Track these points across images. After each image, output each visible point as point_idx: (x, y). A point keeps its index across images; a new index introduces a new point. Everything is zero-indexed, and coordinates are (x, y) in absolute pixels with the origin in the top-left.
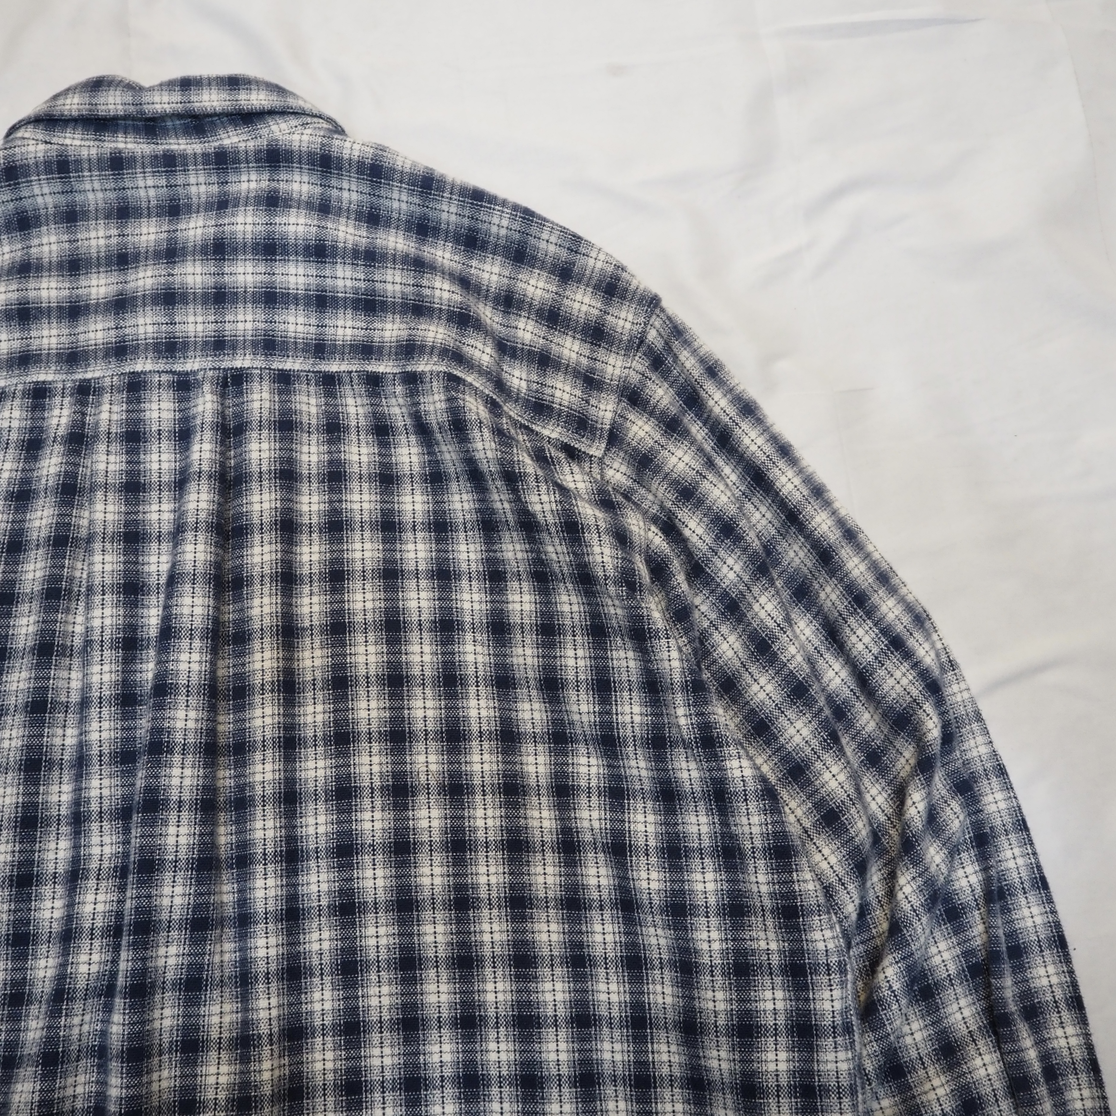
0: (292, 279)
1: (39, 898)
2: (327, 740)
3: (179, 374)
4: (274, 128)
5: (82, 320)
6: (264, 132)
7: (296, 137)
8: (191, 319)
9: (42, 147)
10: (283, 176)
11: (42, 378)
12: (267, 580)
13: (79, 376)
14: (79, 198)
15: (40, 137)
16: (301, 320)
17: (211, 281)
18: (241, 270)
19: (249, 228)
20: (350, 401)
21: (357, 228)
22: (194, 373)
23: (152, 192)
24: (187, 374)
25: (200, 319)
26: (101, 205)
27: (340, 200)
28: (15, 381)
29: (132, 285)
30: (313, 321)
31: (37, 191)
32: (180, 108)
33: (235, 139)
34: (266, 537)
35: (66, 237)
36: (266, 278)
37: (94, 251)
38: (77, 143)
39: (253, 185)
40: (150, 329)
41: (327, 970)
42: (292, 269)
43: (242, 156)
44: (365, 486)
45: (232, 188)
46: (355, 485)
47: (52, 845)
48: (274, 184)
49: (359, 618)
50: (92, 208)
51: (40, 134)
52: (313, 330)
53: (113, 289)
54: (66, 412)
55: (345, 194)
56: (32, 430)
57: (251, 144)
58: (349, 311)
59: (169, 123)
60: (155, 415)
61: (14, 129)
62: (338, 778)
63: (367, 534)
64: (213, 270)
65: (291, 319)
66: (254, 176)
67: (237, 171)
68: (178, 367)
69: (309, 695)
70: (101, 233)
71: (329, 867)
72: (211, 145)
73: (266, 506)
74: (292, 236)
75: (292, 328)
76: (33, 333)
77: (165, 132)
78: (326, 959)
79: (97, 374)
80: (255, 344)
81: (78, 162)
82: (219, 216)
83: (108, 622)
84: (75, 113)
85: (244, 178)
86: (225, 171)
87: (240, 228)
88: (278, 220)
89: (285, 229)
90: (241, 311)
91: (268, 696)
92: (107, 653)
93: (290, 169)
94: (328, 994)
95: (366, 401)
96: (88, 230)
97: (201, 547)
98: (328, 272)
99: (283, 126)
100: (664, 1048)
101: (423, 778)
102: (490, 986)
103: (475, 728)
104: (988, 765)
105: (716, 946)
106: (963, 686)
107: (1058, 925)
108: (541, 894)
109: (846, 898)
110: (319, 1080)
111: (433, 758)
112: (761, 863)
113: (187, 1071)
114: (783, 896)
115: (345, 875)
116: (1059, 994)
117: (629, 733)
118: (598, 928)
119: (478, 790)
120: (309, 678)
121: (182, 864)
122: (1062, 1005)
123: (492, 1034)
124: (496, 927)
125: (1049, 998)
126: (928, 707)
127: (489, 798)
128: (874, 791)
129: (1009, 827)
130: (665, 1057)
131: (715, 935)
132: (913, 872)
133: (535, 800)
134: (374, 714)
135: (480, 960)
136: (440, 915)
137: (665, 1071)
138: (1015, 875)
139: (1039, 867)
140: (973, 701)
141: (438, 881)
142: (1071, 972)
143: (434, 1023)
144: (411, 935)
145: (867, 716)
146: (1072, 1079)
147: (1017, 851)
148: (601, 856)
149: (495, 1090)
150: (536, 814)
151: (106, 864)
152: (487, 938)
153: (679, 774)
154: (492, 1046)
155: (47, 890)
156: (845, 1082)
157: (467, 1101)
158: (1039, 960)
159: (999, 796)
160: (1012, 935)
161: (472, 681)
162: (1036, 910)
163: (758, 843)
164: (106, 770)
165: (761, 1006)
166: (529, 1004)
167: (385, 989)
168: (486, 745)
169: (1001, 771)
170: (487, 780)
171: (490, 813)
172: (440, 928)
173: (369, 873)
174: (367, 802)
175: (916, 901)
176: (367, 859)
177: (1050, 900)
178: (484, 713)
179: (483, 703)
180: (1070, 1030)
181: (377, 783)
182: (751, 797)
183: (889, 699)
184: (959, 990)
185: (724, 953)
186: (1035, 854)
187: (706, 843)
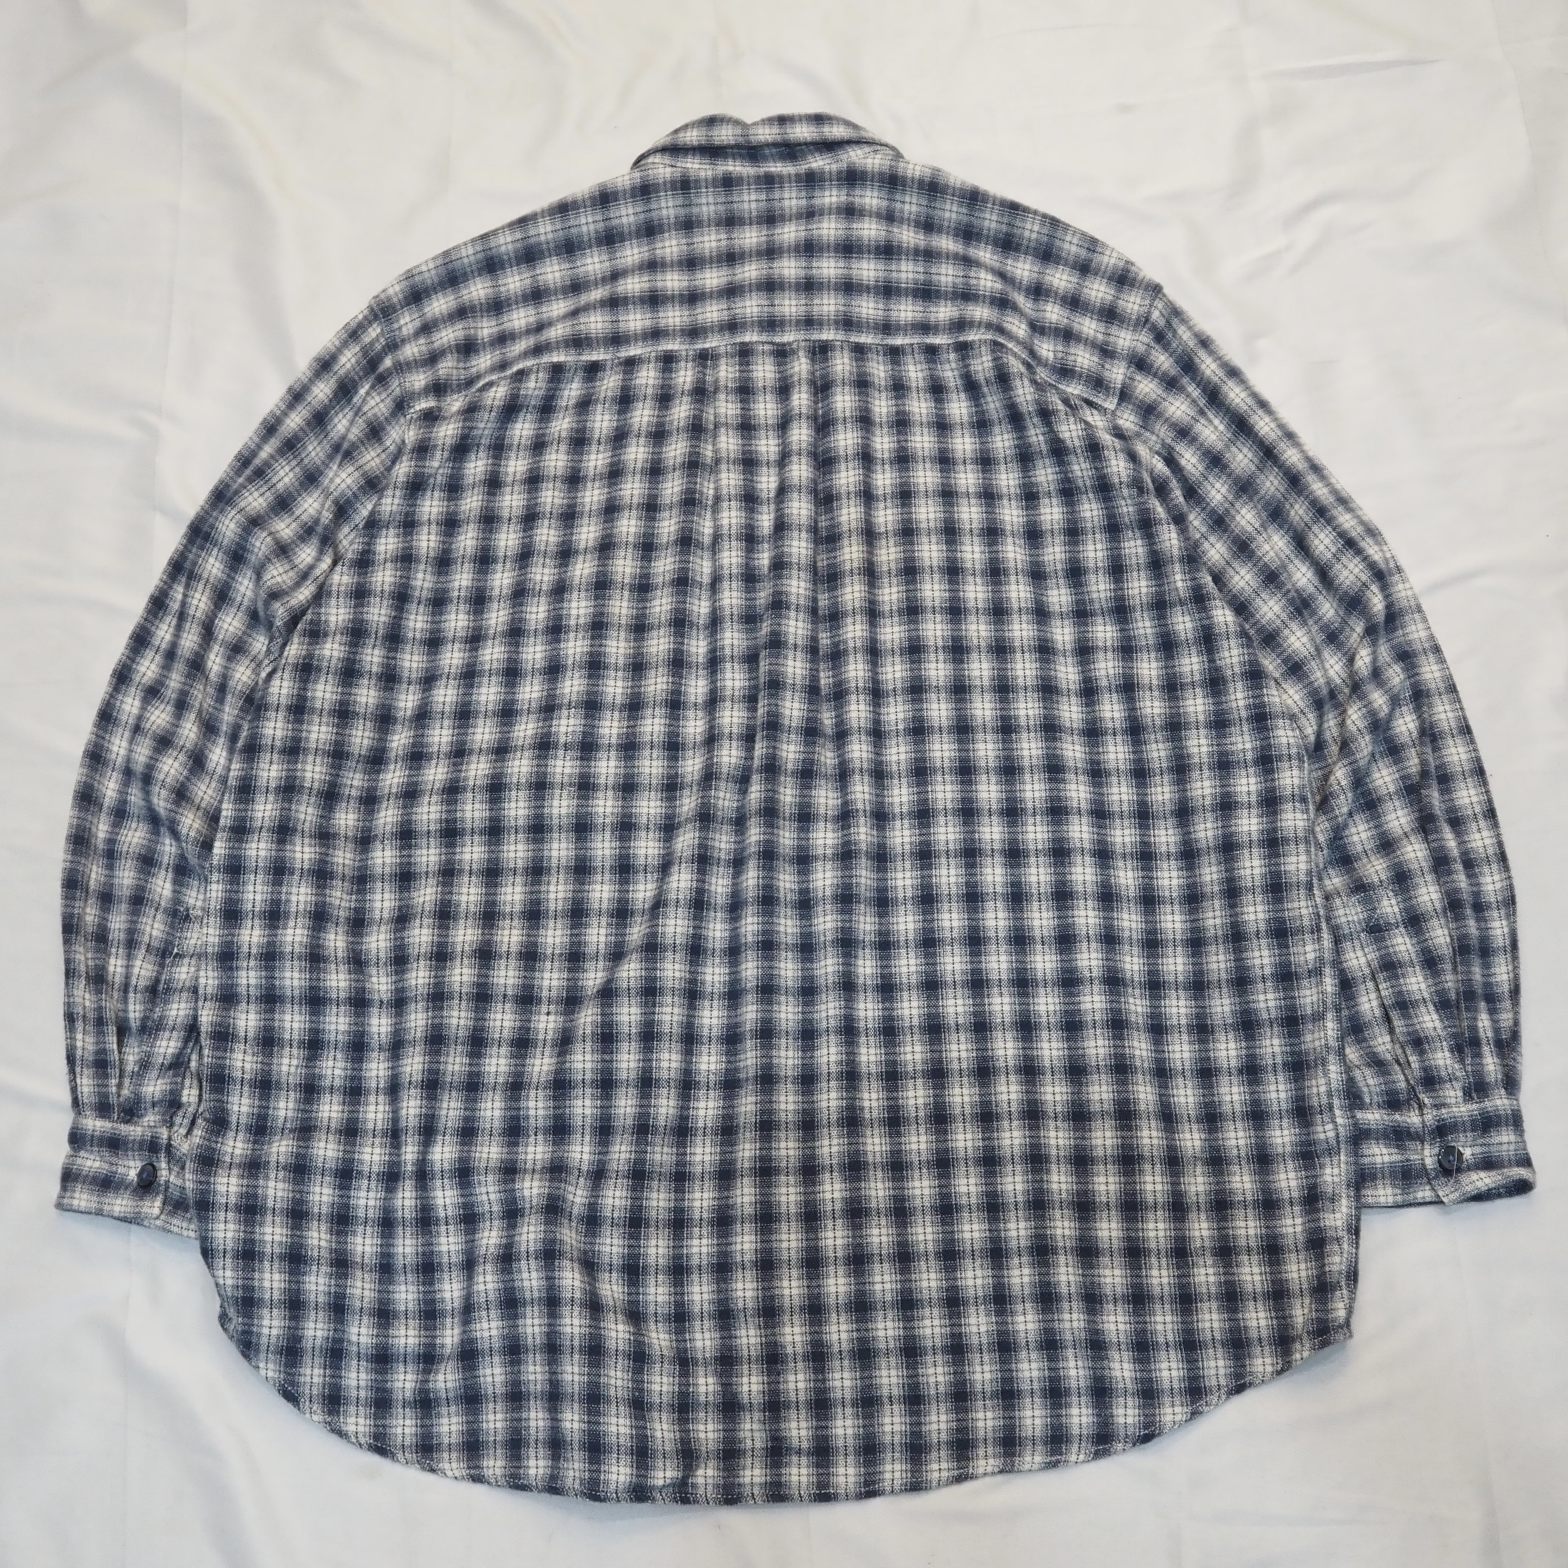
0: (865, 273)
1: (685, 718)
2: (900, 612)
3: (778, 344)
4: (852, 154)
5: (699, 304)
6: (844, 157)
7: (869, 161)
8: (787, 302)
9: (669, 170)
10: (858, 192)
11: (670, 347)
12: (852, 496)
13: (699, 346)
14: (695, 210)
15: (667, 162)
16: (871, 305)
17: (802, 273)
18: (825, 265)
19: (832, 232)
20: (911, 368)
21: (916, 233)
22: (790, 344)
23: (754, 205)
24: (784, 345)
25: (794, 302)
26: (712, 215)
27: (902, 211)
28: (649, 349)
29: (739, 277)
30: (881, 306)
31: (663, 204)
32: (779, 138)
33: (821, 163)
34: (851, 465)
35: (684, 241)
36: (845, 271)
37: (707, 251)
38: (697, 166)
39: (834, 199)
40: (755, 309)
41: (904, 774)
42: (864, 264)
43: (827, 176)
44: (926, 431)
45: (817, 202)
46: (917, 430)
47: (693, 683)
48: (851, 199)
49: (924, 525)
50: (705, 218)
51: (667, 160)
52: (880, 313)
53: (724, 281)
54: (689, 373)
55: (907, 207)
56: (662, 387)
57: (834, 167)
58: (910, 298)
59: (767, 151)
60: (761, 374)
61: (642, 157)
62: (910, 639)
63: (928, 465)
64: (804, 264)
65: (864, 304)
66: (834, 192)
67: (822, 188)
68: (777, 339)
69: (886, 580)
70: (713, 237)
71: (904, 702)
72: (802, 167)
73: (850, 442)
74: (866, 238)
75: (864, 311)
76: (661, 314)
77: (765, 159)
78: (903, 767)
79: (714, 344)
80: (836, 322)
81: (697, 181)
82: (808, 223)
83: (734, 521)
84: (695, 143)
85: (827, 193)
86: (813, 188)
87: (825, 232)
88: (855, 226)
89: (860, 232)
90: (826, 296)
91: (856, 578)
92: (734, 543)
93: (863, 186)
94: (904, 791)
95: (924, 366)
96: (702, 235)
97: (804, 467)
98: (894, 267)
99: (859, 152)
100: (1163, 832)
101: (975, 641)
102: (1028, 787)
103: (1015, 606)
104: (1427, 645)
105: (1204, 749)
106: (1407, 585)
107: (1478, 760)
108: (1068, 725)
109: (1306, 723)
110: (899, 850)
111: (982, 627)
112: (1239, 685)
113: (802, 835)
114: (1256, 706)
115: (917, 706)
116: (1478, 809)
117: (1138, 602)
118: (1112, 749)
119: (1018, 650)
120: (885, 568)
121: (798, 687)
122: (1480, 817)
123: (1031, 820)
124: (1033, 745)
125: (1470, 812)
126: (1374, 588)
127: (1027, 655)
128: (1332, 662)
129: (1442, 690)
130: (1164, 839)
131: (1203, 741)
132: (1359, 704)
133: (1062, 659)
134: (937, 594)
135: (1021, 769)
136: (989, 737)
137: (1164, 849)
138: (1445, 724)
139: (1465, 718)
140: (1415, 598)
141: (988, 713)
142: (1487, 792)
143: (986, 812)
144: (968, 750)
145: (1328, 605)
146: (1486, 869)
147: (1448, 707)
148: (1115, 695)
149: (1033, 860)
150: (1063, 669)
151: (737, 693)
152: (1026, 753)
153: (1176, 627)
154: (1031, 828)
155: (691, 714)
156: (1301, 834)
157: (1011, 867)
158: (1463, 785)
159: (1435, 668)
160: (1441, 767)
161: (1013, 571)
162: (1461, 750)
163: (1237, 670)
164: (736, 626)
165: (1238, 789)
166: (1059, 799)
167: (949, 787)
168: (1024, 617)
169: (1437, 649)
170: (1025, 642)
171: (1028, 665)
172: (990, 746)
173: (935, 706)
174: (932, 656)
175: (1361, 724)
176: (933, 696)
177: (1472, 741)
178: (1022, 595)
179: (1021, 587)
180: (1485, 833)
181: (940, 643)
182: (1232, 636)
183: (1344, 586)
184: (1397, 803)
185: (1211, 754)
186: (1462, 709)
187: (1197, 677)
